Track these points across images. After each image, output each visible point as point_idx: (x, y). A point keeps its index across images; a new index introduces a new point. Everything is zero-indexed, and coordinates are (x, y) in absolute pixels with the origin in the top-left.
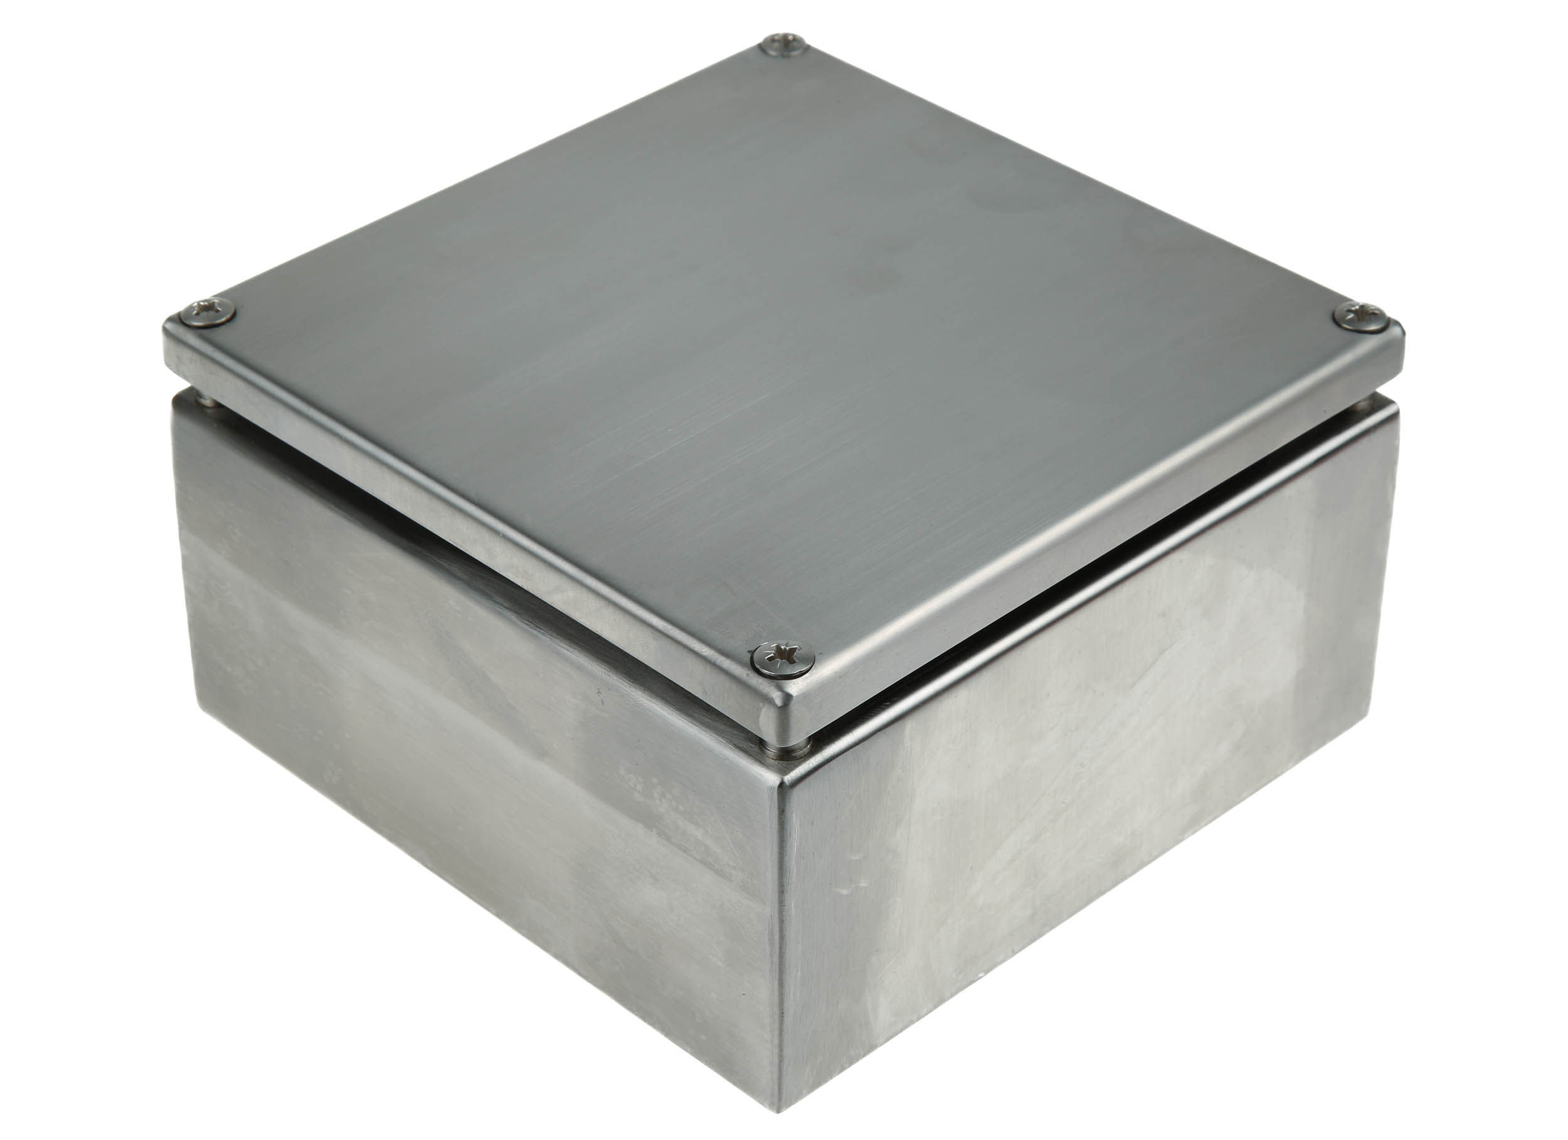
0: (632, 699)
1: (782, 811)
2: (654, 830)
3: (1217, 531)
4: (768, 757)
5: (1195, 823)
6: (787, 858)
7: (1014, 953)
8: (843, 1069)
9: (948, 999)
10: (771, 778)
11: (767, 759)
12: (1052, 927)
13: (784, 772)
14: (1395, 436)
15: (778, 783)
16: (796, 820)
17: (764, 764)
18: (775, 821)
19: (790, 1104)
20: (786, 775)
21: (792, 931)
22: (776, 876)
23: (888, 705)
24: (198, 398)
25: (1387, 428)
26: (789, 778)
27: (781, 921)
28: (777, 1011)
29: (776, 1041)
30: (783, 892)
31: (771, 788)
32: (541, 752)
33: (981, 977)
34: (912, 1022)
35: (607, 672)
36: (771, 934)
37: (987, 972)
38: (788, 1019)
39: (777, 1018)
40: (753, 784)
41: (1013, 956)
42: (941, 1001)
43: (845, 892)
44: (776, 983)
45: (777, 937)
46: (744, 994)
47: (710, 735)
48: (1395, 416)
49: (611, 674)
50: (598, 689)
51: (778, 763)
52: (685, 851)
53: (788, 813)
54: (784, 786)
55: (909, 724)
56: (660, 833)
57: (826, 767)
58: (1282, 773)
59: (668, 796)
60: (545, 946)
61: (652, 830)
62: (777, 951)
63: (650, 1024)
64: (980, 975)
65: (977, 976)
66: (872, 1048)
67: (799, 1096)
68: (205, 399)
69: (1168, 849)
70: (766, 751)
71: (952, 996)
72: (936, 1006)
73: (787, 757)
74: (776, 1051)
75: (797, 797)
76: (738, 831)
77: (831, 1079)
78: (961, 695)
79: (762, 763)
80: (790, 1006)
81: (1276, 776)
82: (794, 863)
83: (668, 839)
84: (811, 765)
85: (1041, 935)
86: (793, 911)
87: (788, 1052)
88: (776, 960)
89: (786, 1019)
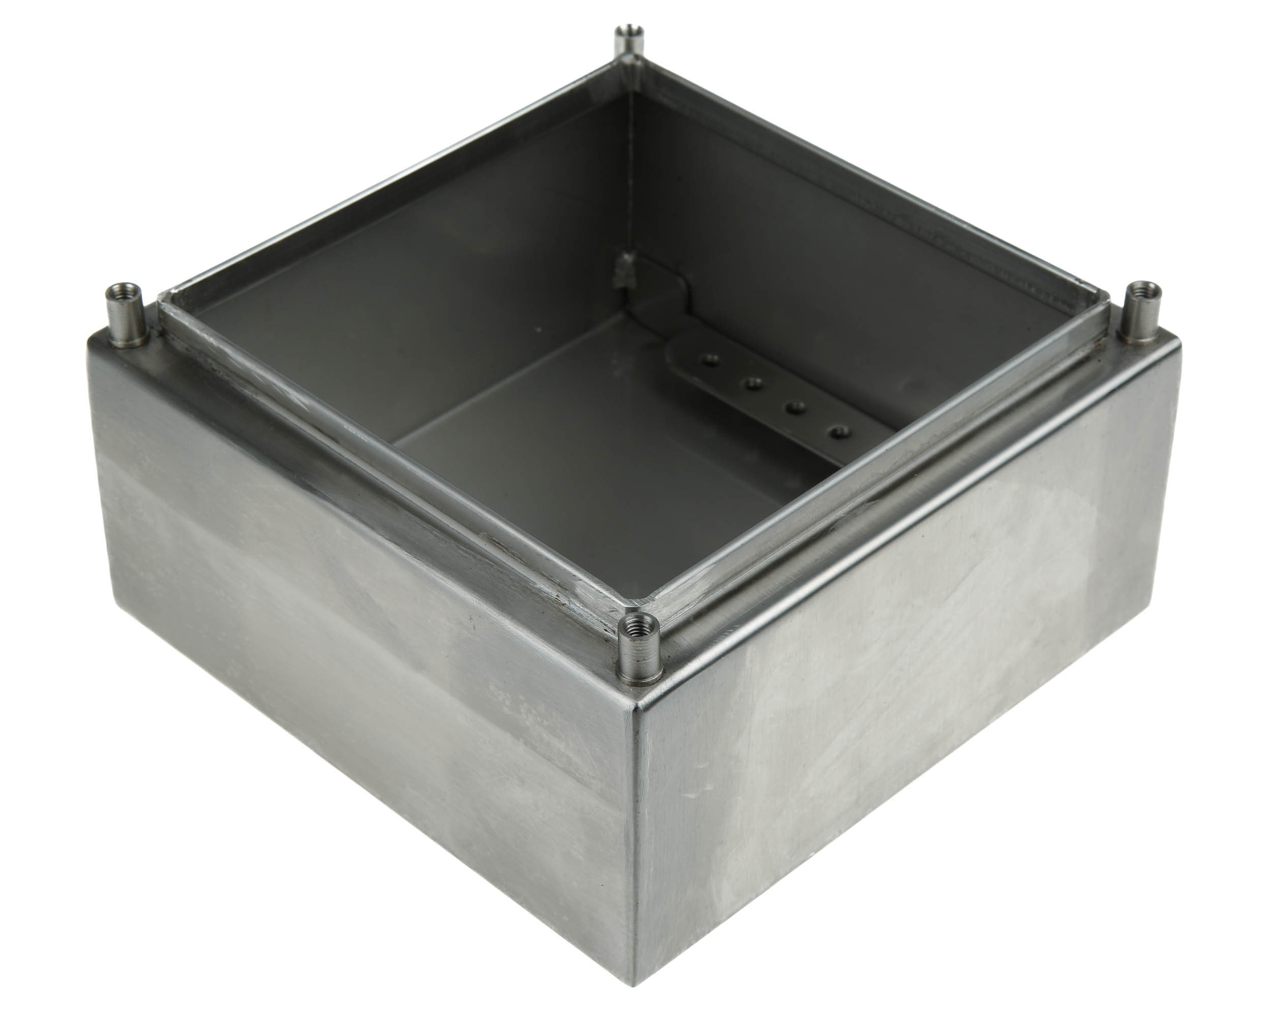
0: (501, 626)
1: (636, 732)
2: (521, 739)
3: (1022, 460)
4: (624, 683)
5: (999, 709)
6: (641, 773)
7: (841, 833)
8: (690, 945)
9: (783, 877)
10: (626, 703)
11: (622, 685)
12: (874, 808)
13: (637, 697)
14: (1178, 367)
15: (633, 707)
16: (649, 740)
17: (620, 690)
18: (631, 740)
19: (644, 977)
20: (640, 700)
21: (646, 833)
22: (631, 787)
23: (730, 632)
24: (111, 340)
25: (1171, 360)
26: (642, 703)
27: (636, 826)
28: (632, 901)
29: (631, 927)
30: (637, 801)
31: (627, 712)
32: (419, 666)
33: (812, 856)
34: (751, 900)
35: (477, 600)
36: (627, 836)
37: (816, 851)
38: (642, 909)
39: (632, 907)
40: (610, 707)
41: (840, 835)
42: (777, 879)
43: (692, 796)
44: (631, 879)
45: (632, 839)
46: (602, 885)
47: (572, 662)
48: (1178, 349)
49: (481, 603)
50: (470, 616)
51: (633, 689)
52: (549, 760)
53: (642, 734)
54: (638, 710)
55: (750, 649)
56: (526, 743)
57: (676, 691)
58: (1075, 660)
59: (534, 711)
60: (425, 830)
61: (519, 740)
62: (632, 850)
63: (518, 902)
64: (811, 855)
65: (808, 855)
66: (716, 924)
67: (652, 971)
68: (116, 341)
69: (975, 734)
70: (622, 677)
71: (786, 874)
72: (772, 884)
73: (640, 683)
74: (631, 935)
75: (649, 719)
76: (597, 747)
77: (680, 954)
78: (796, 619)
79: (619, 689)
80: (644, 896)
81: (1071, 663)
82: (647, 776)
83: (534, 748)
84: (662, 690)
85: (864, 816)
86: (647, 817)
87: (642, 935)
88: (631, 859)
89: (640, 908)
